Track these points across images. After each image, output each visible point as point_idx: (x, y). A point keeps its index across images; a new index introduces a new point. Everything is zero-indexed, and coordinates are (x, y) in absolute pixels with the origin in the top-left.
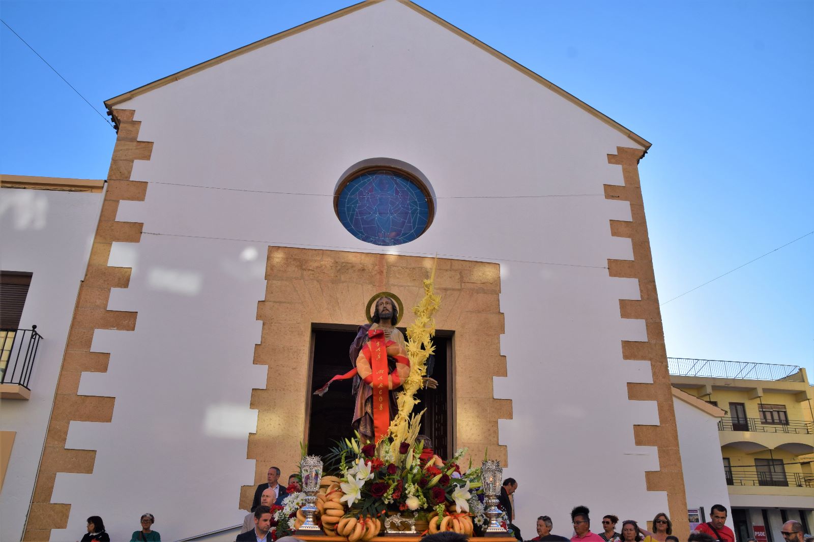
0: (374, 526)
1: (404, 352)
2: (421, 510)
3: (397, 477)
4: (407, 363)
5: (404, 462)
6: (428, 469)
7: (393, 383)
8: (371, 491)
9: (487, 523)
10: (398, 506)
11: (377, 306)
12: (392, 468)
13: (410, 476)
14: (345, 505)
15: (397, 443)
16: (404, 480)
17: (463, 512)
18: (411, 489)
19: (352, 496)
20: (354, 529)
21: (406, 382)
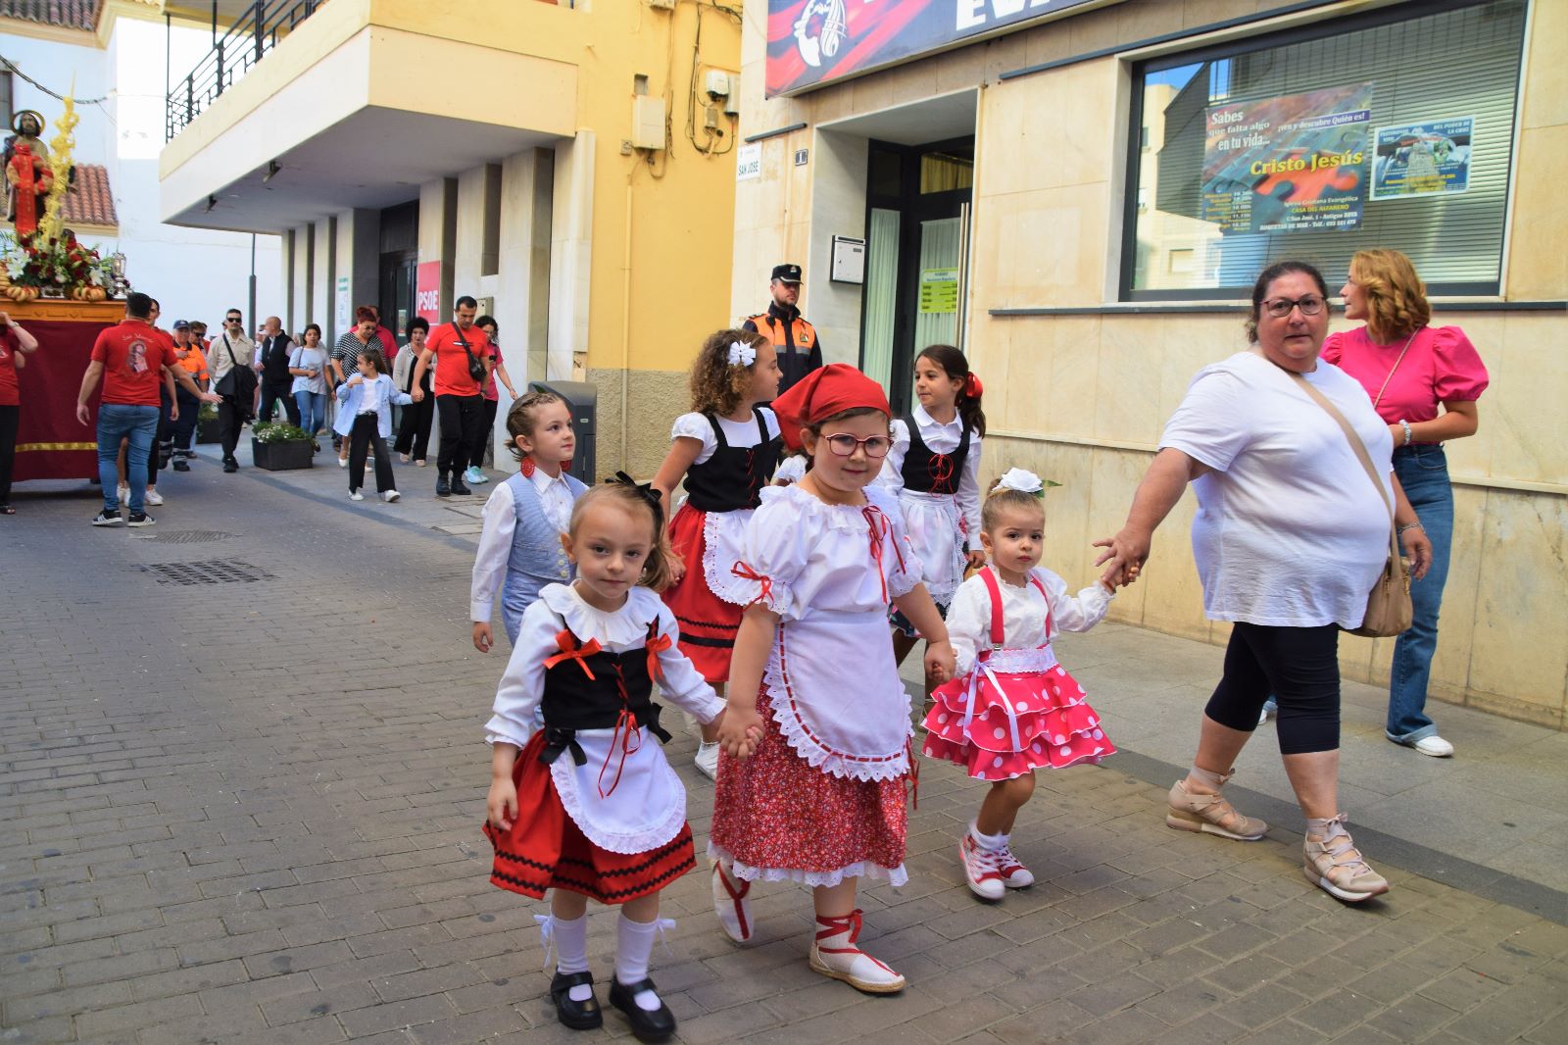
0: (33, 293)
1: (49, 167)
2: (67, 283)
3: (47, 261)
4: (51, 175)
5: (53, 251)
6: (72, 256)
7: (40, 190)
8: (31, 270)
9: (116, 293)
10: (51, 280)
11: (21, 121)
12: (44, 256)
13: (58, 261)
14: (11, 280)
15: (46, 236)
16: (53, 262)
17: (98, 285)
18: (59, 269)
19: (16, 272)
20: (20, 294)
21: (51, 190)
